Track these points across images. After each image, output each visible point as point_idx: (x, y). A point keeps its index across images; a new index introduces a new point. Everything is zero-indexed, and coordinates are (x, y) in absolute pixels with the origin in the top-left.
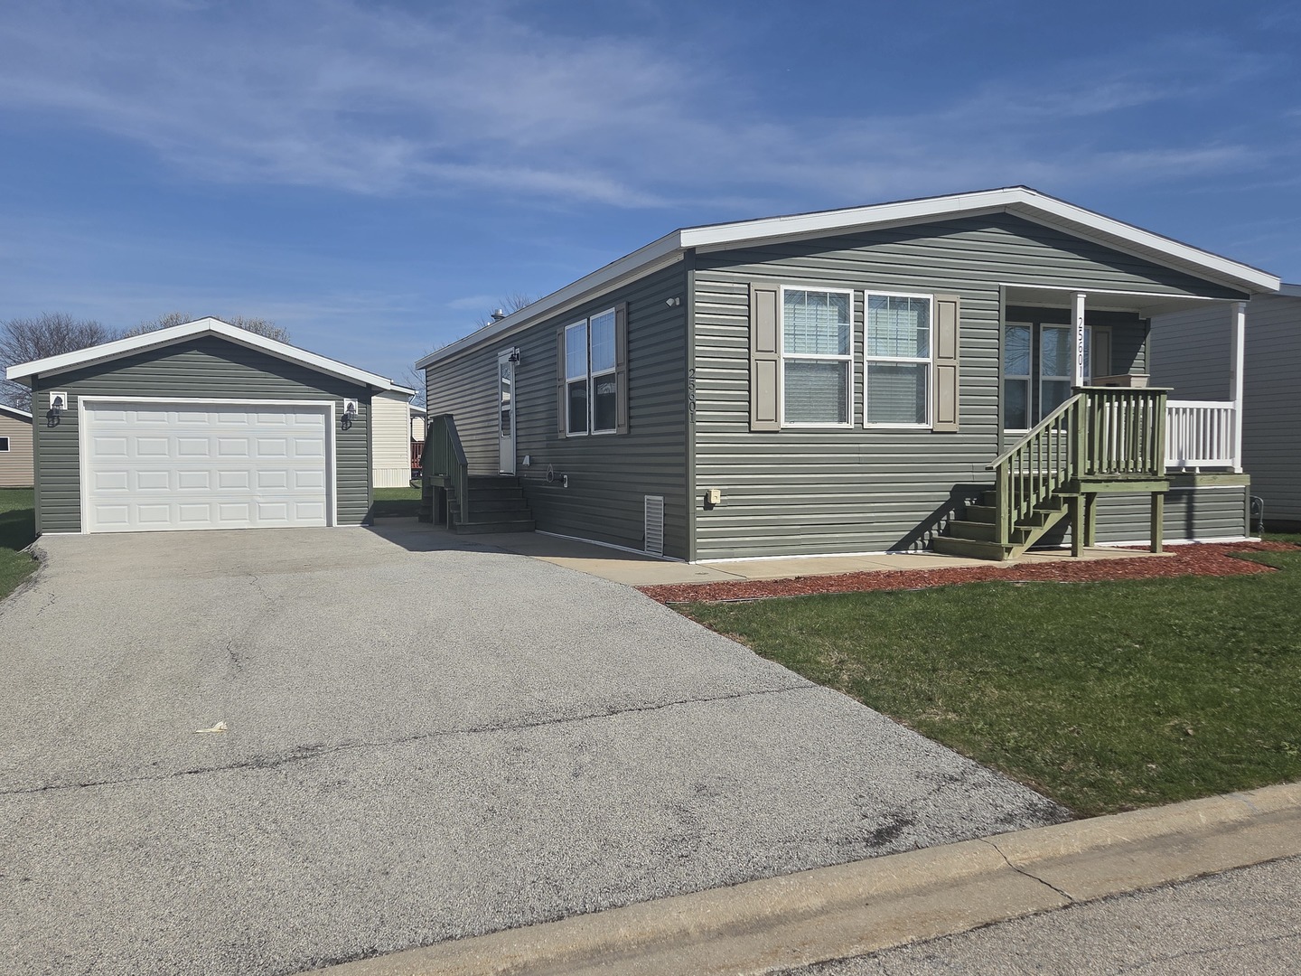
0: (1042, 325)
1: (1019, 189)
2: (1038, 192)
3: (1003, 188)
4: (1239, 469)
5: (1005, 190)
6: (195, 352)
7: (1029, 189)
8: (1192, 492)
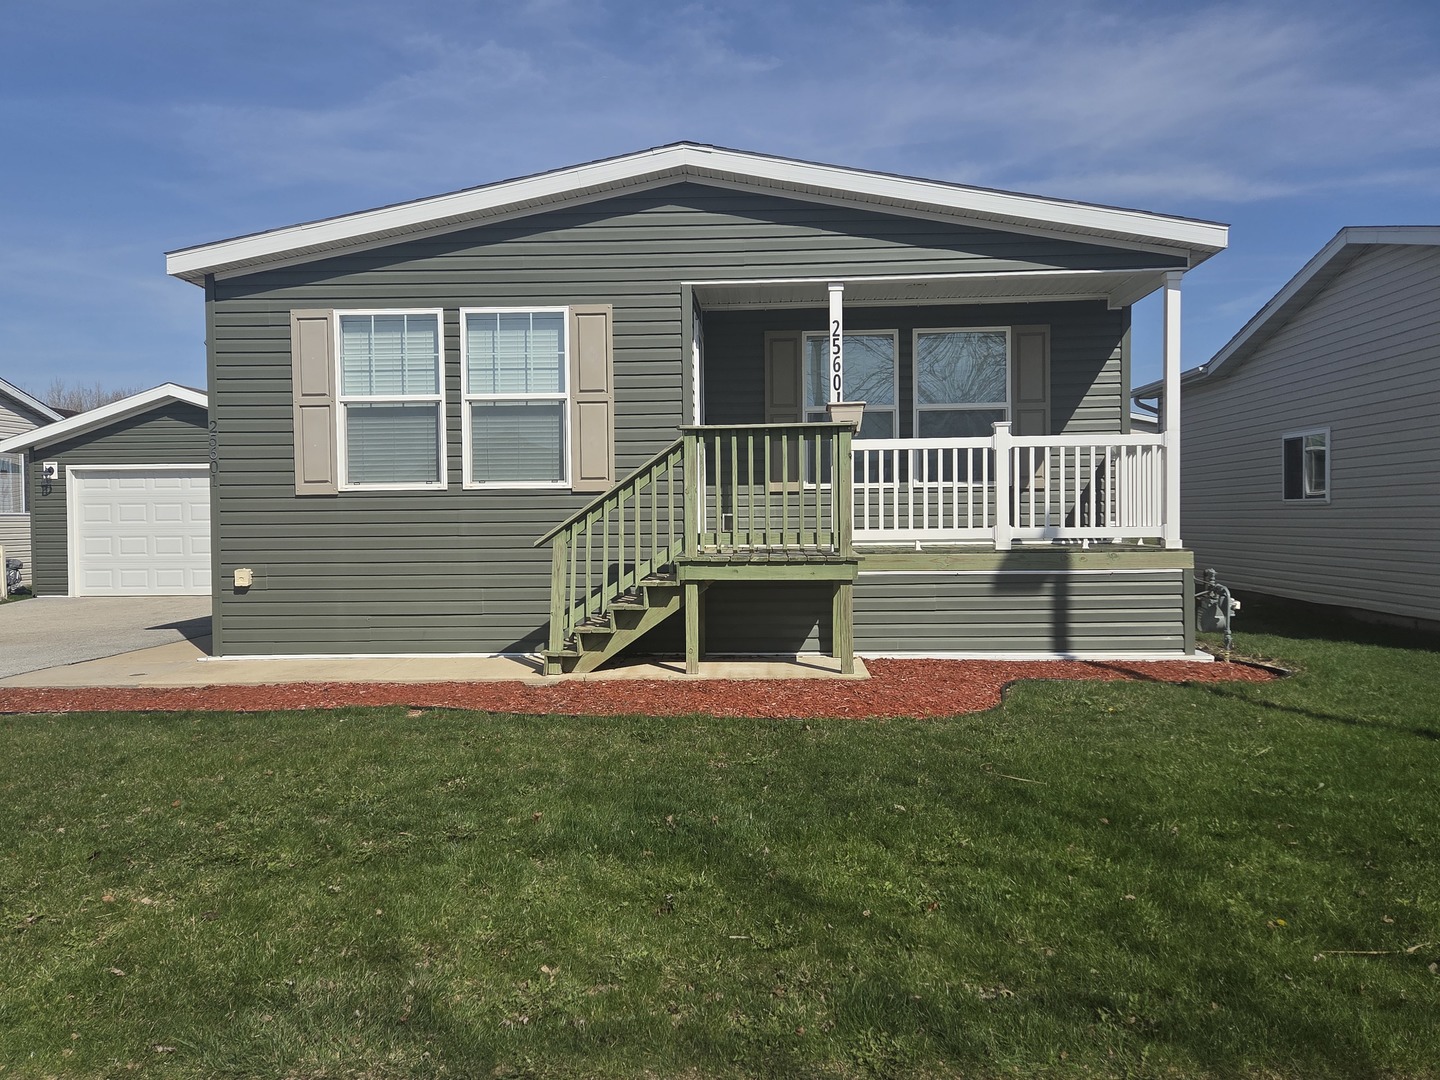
0: (916, 332)
1: (682, 146)
2: (715, 147)
3: (651, 149)
4: (1174, 540)
5: (655, 152)
6: (166, 418)
7: (698, 144)
8: (1066, 579)
